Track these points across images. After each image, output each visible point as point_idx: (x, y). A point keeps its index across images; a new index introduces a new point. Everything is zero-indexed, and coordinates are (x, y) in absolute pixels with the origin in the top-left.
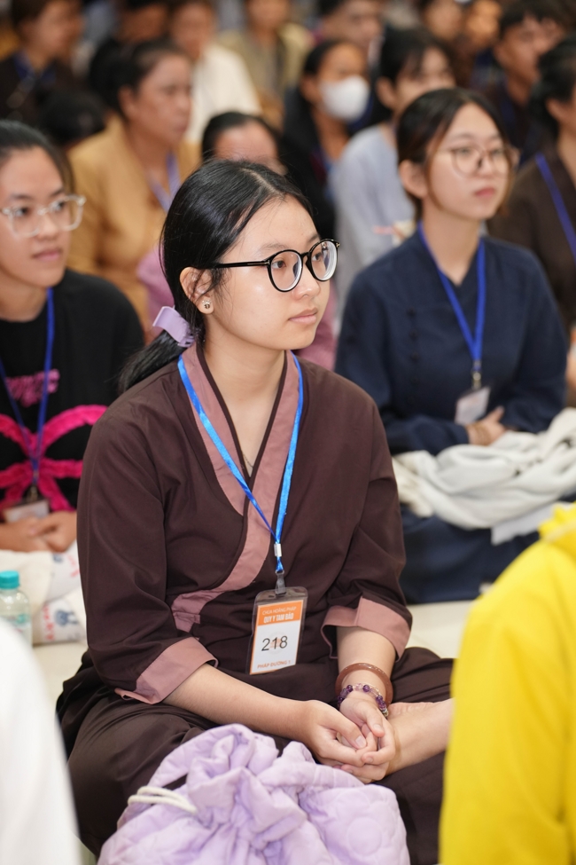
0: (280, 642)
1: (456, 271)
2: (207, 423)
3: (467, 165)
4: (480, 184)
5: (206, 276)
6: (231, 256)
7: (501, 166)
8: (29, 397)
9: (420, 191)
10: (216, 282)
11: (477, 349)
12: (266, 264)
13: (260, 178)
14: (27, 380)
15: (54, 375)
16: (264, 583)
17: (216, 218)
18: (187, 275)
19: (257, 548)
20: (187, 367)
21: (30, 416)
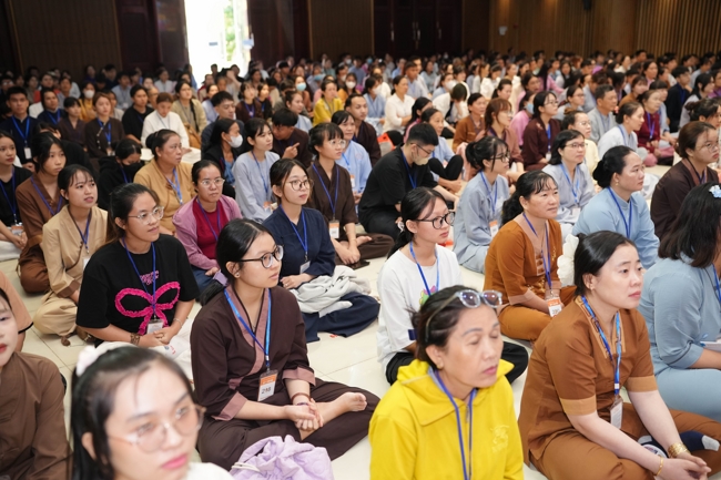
0: (268, 390)
1: (295, 221)
2: (237, 313)
3: (297, 187)
4: (302, 193)
5: (237, 265)
6: (246, 257)
7: (308, 186)
8: (149, 281)
9: (280, 195)
10: (241, 267)
11: (306, 248)
12: (261, 260)
13: (253, 227)
14: (148, 275)
15: (157, 272)
16: (263, 370)
17: (238, 239)
18: (229, 265)
19: (261, 358)
20: (229, 292)
21: (149, 289)
